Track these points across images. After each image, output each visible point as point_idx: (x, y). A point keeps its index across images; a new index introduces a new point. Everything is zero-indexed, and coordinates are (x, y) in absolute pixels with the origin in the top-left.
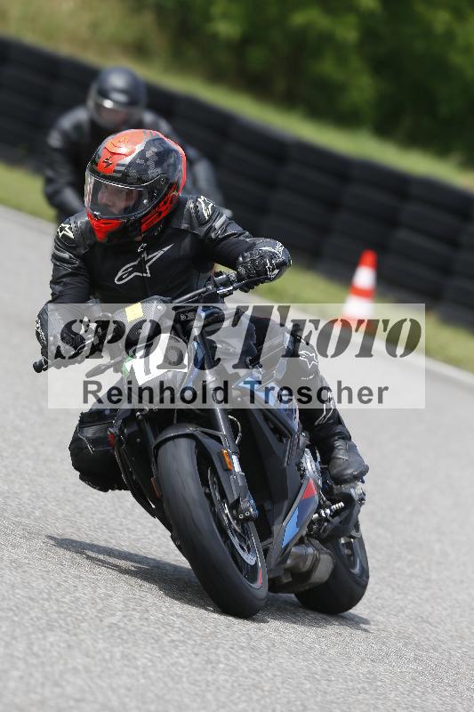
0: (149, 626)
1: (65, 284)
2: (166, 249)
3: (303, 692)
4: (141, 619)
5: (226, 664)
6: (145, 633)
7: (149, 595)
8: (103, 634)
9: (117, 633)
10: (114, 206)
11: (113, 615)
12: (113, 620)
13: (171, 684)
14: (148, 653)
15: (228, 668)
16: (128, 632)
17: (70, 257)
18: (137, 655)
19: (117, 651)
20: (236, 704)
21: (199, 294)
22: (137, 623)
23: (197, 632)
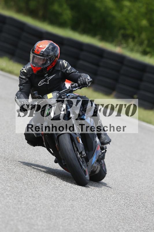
1: (24, 86)
2: (53, 76)
10: (39, 63)
20: (28, 215)
23: (15, 191)
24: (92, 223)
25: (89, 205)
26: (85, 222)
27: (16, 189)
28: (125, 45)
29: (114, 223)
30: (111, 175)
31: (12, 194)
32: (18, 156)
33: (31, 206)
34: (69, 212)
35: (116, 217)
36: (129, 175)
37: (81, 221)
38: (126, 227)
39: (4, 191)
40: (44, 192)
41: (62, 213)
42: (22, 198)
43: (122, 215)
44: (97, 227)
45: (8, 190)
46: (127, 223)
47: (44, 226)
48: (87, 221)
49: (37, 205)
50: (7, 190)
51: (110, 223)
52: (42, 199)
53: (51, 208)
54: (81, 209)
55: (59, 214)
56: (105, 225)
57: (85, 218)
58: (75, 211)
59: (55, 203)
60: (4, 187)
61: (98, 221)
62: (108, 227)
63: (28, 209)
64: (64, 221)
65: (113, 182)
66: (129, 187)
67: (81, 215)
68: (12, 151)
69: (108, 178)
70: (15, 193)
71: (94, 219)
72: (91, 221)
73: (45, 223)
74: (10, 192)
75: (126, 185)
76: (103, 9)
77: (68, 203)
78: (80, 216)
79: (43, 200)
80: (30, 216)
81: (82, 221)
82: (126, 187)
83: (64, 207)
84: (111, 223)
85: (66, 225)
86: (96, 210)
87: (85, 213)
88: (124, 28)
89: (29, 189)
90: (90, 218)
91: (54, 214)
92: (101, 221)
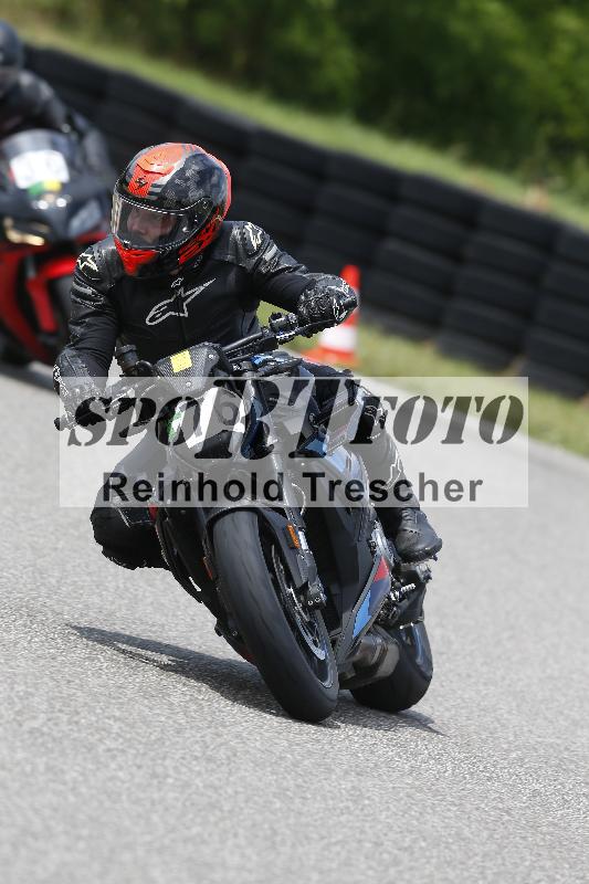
0: (79, 731)
1: (89, 326)
2: (207, 284)
3: (272, 813)
4: (69, 723)
5: (176, 779)
6: (74, 739)
7: (79, 694)
8: (22, 741)
9: (40, 740)
10: (147, 233)
11: (34, 718)
12: (35, 724)
13: (107, 804)
14: (79, 765)
15: (178, 783)
16: (54, 740)
17: (93, 293)
18: (65, 767)
19: (41, 763)
20: (188, 828)
21: (255, 339)
22: (65, 728)
23: (140, 738)
24: (434, 861)
25: (421, 791)
26: (405, 857)
27: (144, 728)
28: (559, 181)
29: (518, 861)
30: (503, 678)
31: (129, 747)
32: (152, 603)
33: (202, 795)
34: (343, 819)
35: (524, 838)
36: (575, 676)
37: (389, 853)
38: (562, 875)
39: (97, 736)
40: (248, 742)
41: (319, 822)
42: (168, 762)
43: (545, 829)
44: (452, 875)
45: (114, 731)
46: (564, 859)
47: (250, 871)
48: (412, 853)
49: (222, 792)
50: (110, 733)
51: (500, 861)
52: (242, 767)
53: (275, 800)
54: (391, 806)
55: (308, 825)
56: (483, 867)
57: (403, 841)
58: (365, 816)
59: (292, 782)
60: (97, 722)
61: (454, 852)
62: (494, 874)
63: (188, 804)
64: (326, 853)
65: (514, 704)
66: (575, 723)
67: (391, 828)
68: (129, 585)
69: (492, 688)
70: (140, 743)
71: (438, 845)
72: (428, 854)
73: (254, 858)
74: (121, 740)
75: (561, 713)
76: (476, 44)
77: (342, 782)
78: (386, 835)
79: (246, 770)
80: (195, 830)
81: (396, 852)
82: (561, 722)
83: (324, 798)
84: (503, 859)
85: (334, 865)
86: (449, 810)
87: (404, 821)
88: (558, 117)
89: (192, 728)
90: (425, 840)
91: (288, 825)
92: (466, 853)
